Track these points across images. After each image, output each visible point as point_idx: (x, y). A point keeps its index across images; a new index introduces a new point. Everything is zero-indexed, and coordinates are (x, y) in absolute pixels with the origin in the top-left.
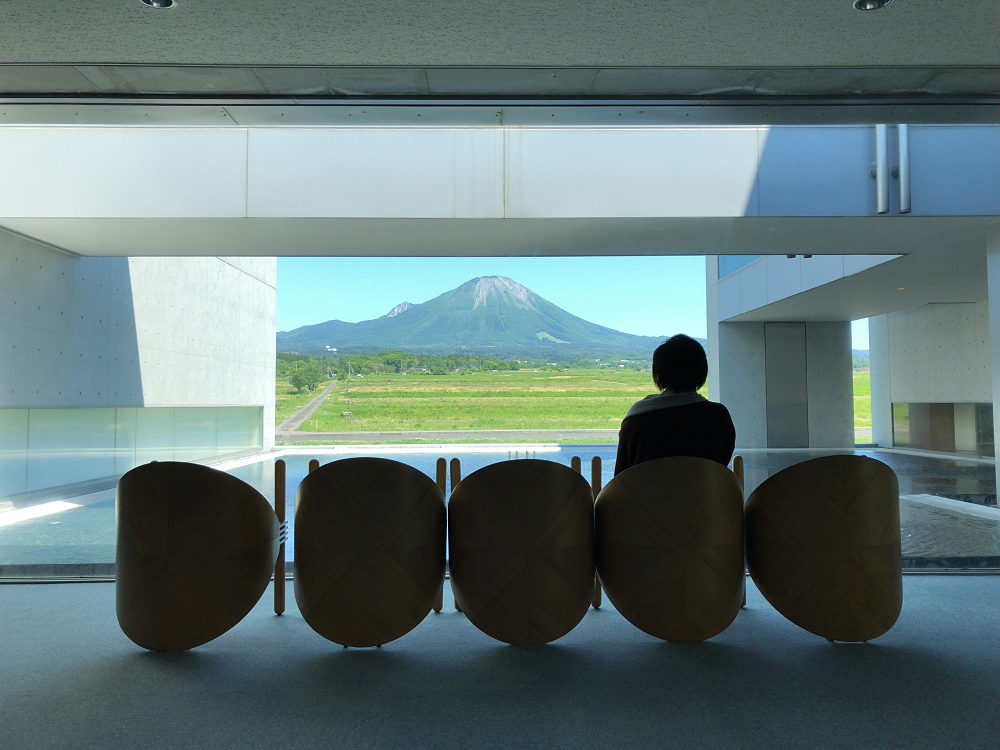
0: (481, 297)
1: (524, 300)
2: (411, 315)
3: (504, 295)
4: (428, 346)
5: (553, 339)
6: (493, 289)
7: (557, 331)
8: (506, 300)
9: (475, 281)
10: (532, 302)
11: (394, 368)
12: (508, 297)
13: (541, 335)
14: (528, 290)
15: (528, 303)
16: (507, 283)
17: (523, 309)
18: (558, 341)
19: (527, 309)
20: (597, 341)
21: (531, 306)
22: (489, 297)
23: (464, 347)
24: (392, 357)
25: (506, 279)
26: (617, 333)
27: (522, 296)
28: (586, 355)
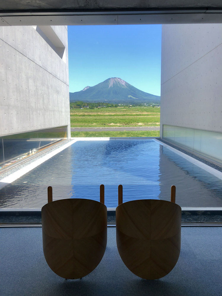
0: (111, 84)
1: (124, 85)
2: (89, 90)
3: (118, 83)
4: (95, 100)
5: (133, 97)
6: (115, 82)
7: (134, 95)
8: (119, 85)
9: (109, 79)
10: (126, 85)
11: (79, 107)
12: (119, 84)
13: (129, 96)
14: (125, 82)
15: (126, 86)
16: (119, 80)
17: (124, 88)
18: (134, 98)
19: (125, 88)
20: (147, 98)
21: (126, 87)
22: (114, 84)
23: (106, 100)
24: (79, 103)
25: (119, 78)
26: (153, 95)
27: (124, 84)
28: (142, 102)
